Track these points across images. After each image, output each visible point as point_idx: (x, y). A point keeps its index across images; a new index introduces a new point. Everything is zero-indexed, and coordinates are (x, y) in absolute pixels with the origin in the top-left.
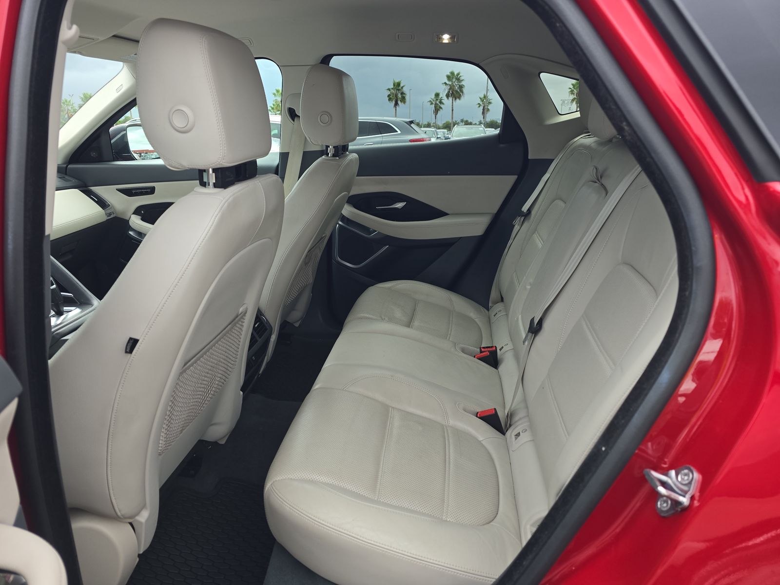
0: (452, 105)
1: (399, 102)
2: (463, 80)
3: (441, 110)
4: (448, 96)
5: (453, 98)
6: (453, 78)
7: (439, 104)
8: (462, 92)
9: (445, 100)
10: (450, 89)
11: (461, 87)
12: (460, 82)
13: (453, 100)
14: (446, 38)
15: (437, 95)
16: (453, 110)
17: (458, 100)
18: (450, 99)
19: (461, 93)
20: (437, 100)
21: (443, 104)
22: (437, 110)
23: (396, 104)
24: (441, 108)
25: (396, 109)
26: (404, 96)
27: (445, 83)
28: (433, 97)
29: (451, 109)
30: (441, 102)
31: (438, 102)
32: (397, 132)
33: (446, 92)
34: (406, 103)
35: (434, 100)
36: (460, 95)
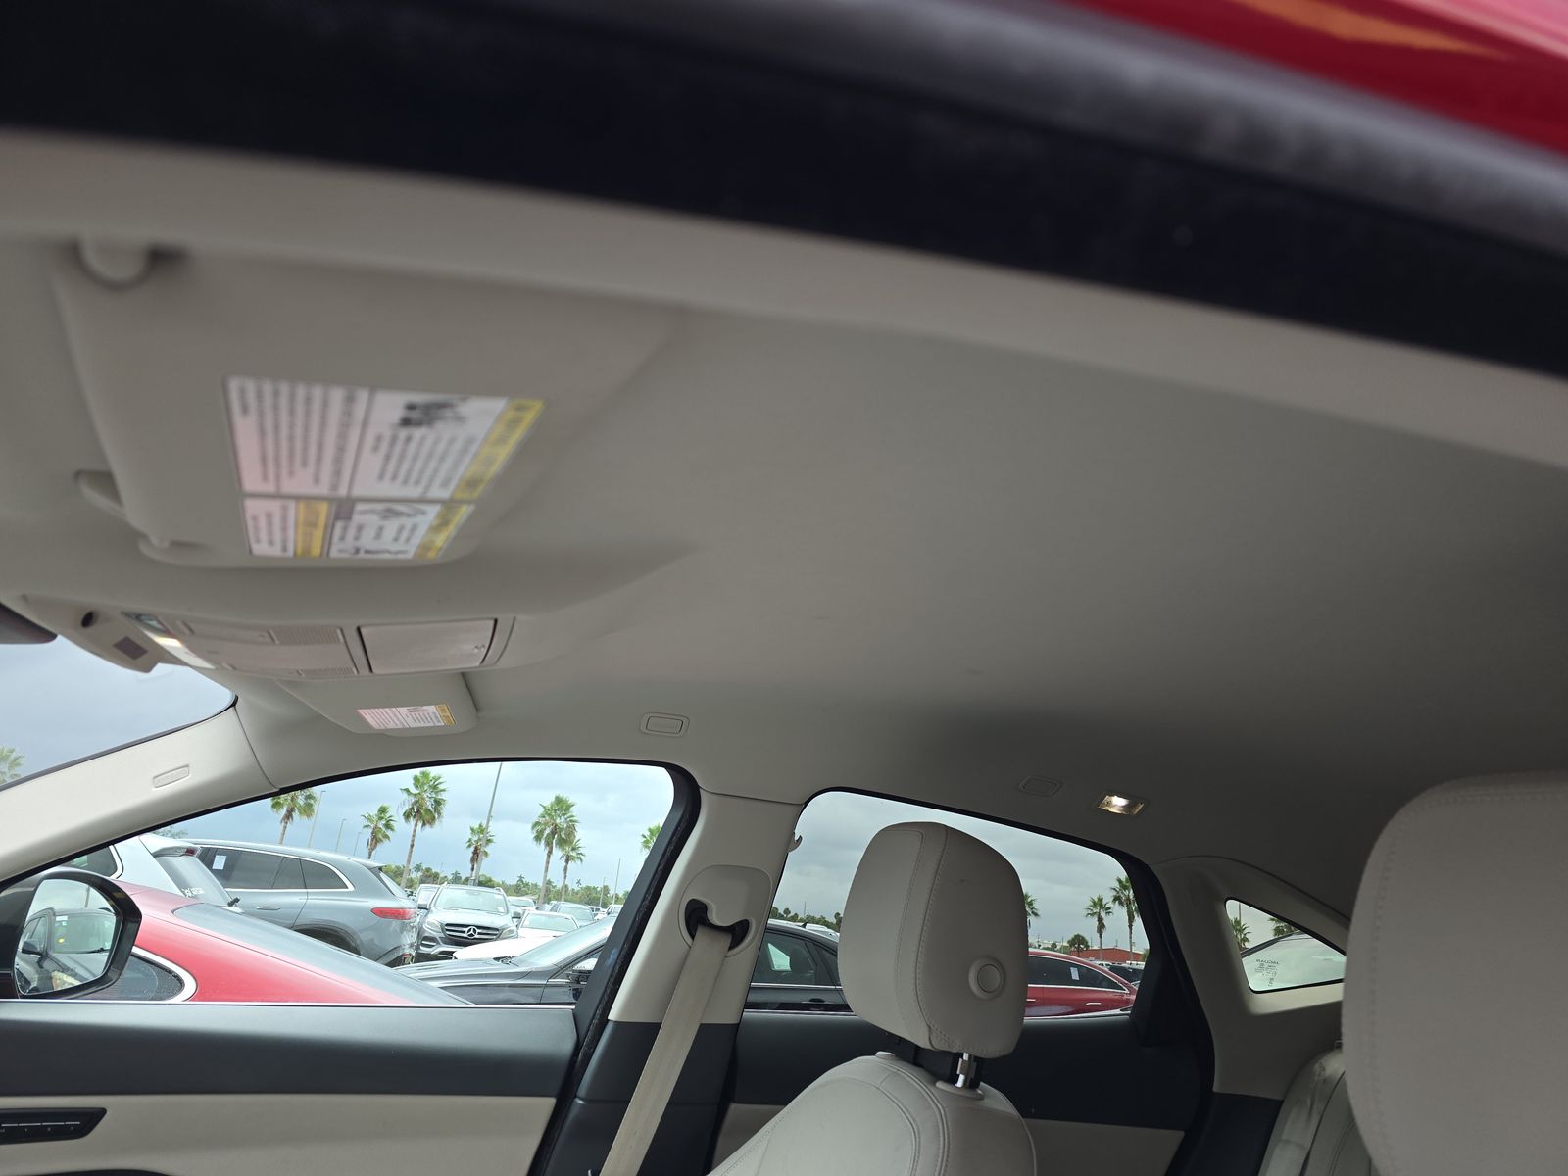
0: (414, 836)
1: (296, 815)
2: (444, 790)
3: (386, 841)
4: (407, 816)
5: (417, 821)
6: (424, 784)
7: (384, 829)
8: (439, 814)
9: (399, 822)
10: (416, 802)
11: (438, 802)
12: (437, 793)
13: (416, 826)
14: (1118, 803)
15: (383, 810)
16: (412, 846)
17: (428, 826)
18: (412, 821)
19: (436, 816)
20: (381, 819)
21: (392, 830)
22: (376, 839)
23: (289, 816)
24: (387, 837)
25: (285, 827)
26: (312, 801)
27: (407, 790)
28: (374, 812)
29: (410, 843)
30: (388, 826)
31: (381, 824)
32: (347, 887)
33: (406, 808)
34: (313, 819)
35: (376, 818)
36: (434, 819)
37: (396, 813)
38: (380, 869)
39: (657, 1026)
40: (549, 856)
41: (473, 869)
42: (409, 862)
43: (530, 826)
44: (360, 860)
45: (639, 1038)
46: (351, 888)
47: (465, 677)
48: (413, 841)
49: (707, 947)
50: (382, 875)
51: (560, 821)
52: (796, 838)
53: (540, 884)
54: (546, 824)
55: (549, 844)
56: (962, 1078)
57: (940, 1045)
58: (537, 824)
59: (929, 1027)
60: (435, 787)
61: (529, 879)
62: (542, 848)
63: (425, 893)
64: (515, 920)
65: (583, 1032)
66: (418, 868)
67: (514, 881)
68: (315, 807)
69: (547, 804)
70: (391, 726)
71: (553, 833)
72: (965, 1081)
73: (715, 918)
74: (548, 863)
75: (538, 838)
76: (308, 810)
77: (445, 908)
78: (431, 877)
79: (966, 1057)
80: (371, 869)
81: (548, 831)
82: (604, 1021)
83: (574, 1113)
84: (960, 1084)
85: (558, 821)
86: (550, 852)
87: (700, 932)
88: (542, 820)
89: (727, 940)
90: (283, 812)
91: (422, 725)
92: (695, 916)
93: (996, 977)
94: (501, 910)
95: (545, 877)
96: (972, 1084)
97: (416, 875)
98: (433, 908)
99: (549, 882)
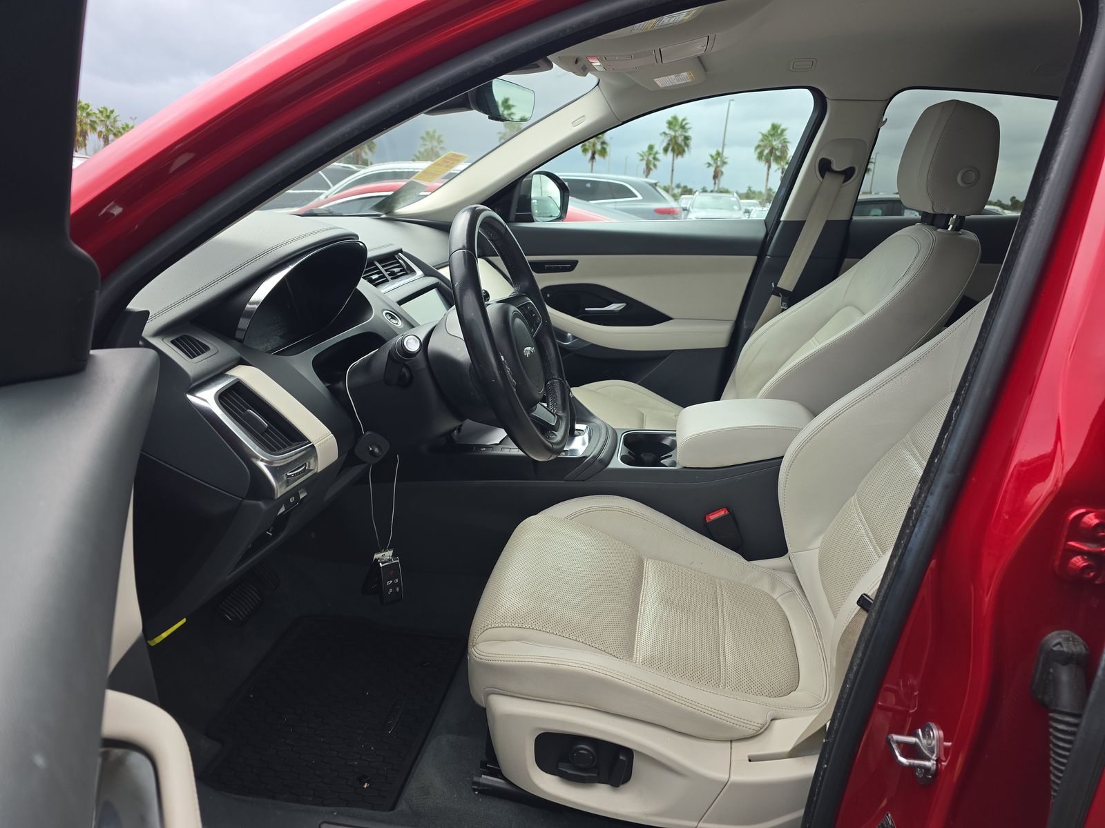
0: (673, 163)
1: (597, 156)
2: (690, 128)
3: (655, 169)
4: (666, 150)
5: (673, 153)
6: (675, 126)
7: (653, 161)
8: (688, 147)
9: (661, 156)
10: (670, 141)
11: (687, 139)
12: (685, 132)
13: (673, 157)
15: (651, 148)
16: (673, 170)
17: (680, 156)
18: (670, 154)
19: (686, 148)
20: (650, 154)
21: (659, 161)
22: (649, 168)
23: (593, 158)
24: (655, 167)
25: (592, 165)
27: (665, 133)
28: (646, 149)
29: (671, 169)
30: (656, 159)
31: (651, 158)
32: (637, 197)
33: (665, 144)
34: (607, 158)
35: (647, 154)
36: (684, 151)
37: (659, 148)
38: (656, 184)
39: (805, 221)
40: (769, 170)
41: (715, 184)
42: (672, 182)
43: (753, 149)
44: (642, 179)
45: (795, 228)
46: (640, 197)
47: (699, 57)
48: (673, 167)
49: (831, 182)
50: (658, 188)
51: (776, 143)
52: (884, 120)
53: (763, 191)
54: (765, 146)
55: (768, 161)
56: (951, 226)
57: (938, 211)
58: (759, 146)
59: (933, 203)
60: (683, 127)
61: (756, 188)
62: (763, 166)
63: (685, 201)
64: (747, 214)
65: (769, 228)
66: (678, 186)
67: (744, 190)
68: (608, 150)
69: (765, 131)
70: (668, 85)
71: (771, 152)
72: (952, 229)
73: (835, 167)
74: (768, 174)
75: (760, 156)
76: (603, 152)
77: (698, 208)
78: (687, 191)
79: (954, 217)
80: (651, 185)
81: (766, 151)
82: (778, 221)
83: (766, 262)
84: (949, 229)
85: (774, 143)
86: (769, 167)
87: (827, 175)
88: (761, 143)
89: (842, 178)
90: (589, 154)
91: (681, 82)
92: (824, 167)
93: (973, 176)
94: (736, 208)
95: (767, 186)
96: (956, 229)
97: (677, 191)
98: (691, 210)
99: (770, 190)
